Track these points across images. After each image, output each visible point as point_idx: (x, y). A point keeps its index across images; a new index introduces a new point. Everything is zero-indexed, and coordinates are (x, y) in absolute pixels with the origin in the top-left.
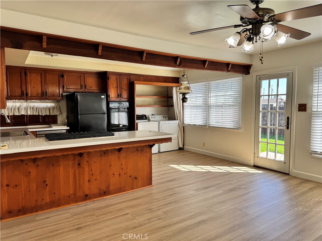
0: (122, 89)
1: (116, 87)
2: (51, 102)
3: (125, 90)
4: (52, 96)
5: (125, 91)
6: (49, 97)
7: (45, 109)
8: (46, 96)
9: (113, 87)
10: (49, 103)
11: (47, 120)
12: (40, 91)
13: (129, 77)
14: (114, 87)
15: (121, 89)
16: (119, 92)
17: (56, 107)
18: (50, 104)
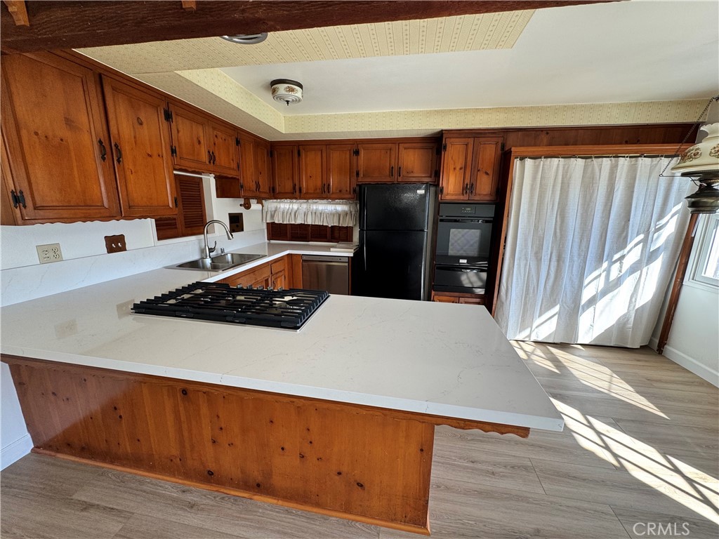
0: (479, 171)
1: (461, 169)
2: (343, 204)
3: (487, 174)
4: (338, 191)
5: (485, 176)
6: (333, 193)
7: (332, 214)
8: (329, 192)
9: (455, 169)
10: (340, 204)
11: (337, 234)
12: (319, 183)
13: (500, 140)
14: (458, 169)
15: (475, 170)
16: (467, 181)
17: (349, 212)
18: (341, 207)
